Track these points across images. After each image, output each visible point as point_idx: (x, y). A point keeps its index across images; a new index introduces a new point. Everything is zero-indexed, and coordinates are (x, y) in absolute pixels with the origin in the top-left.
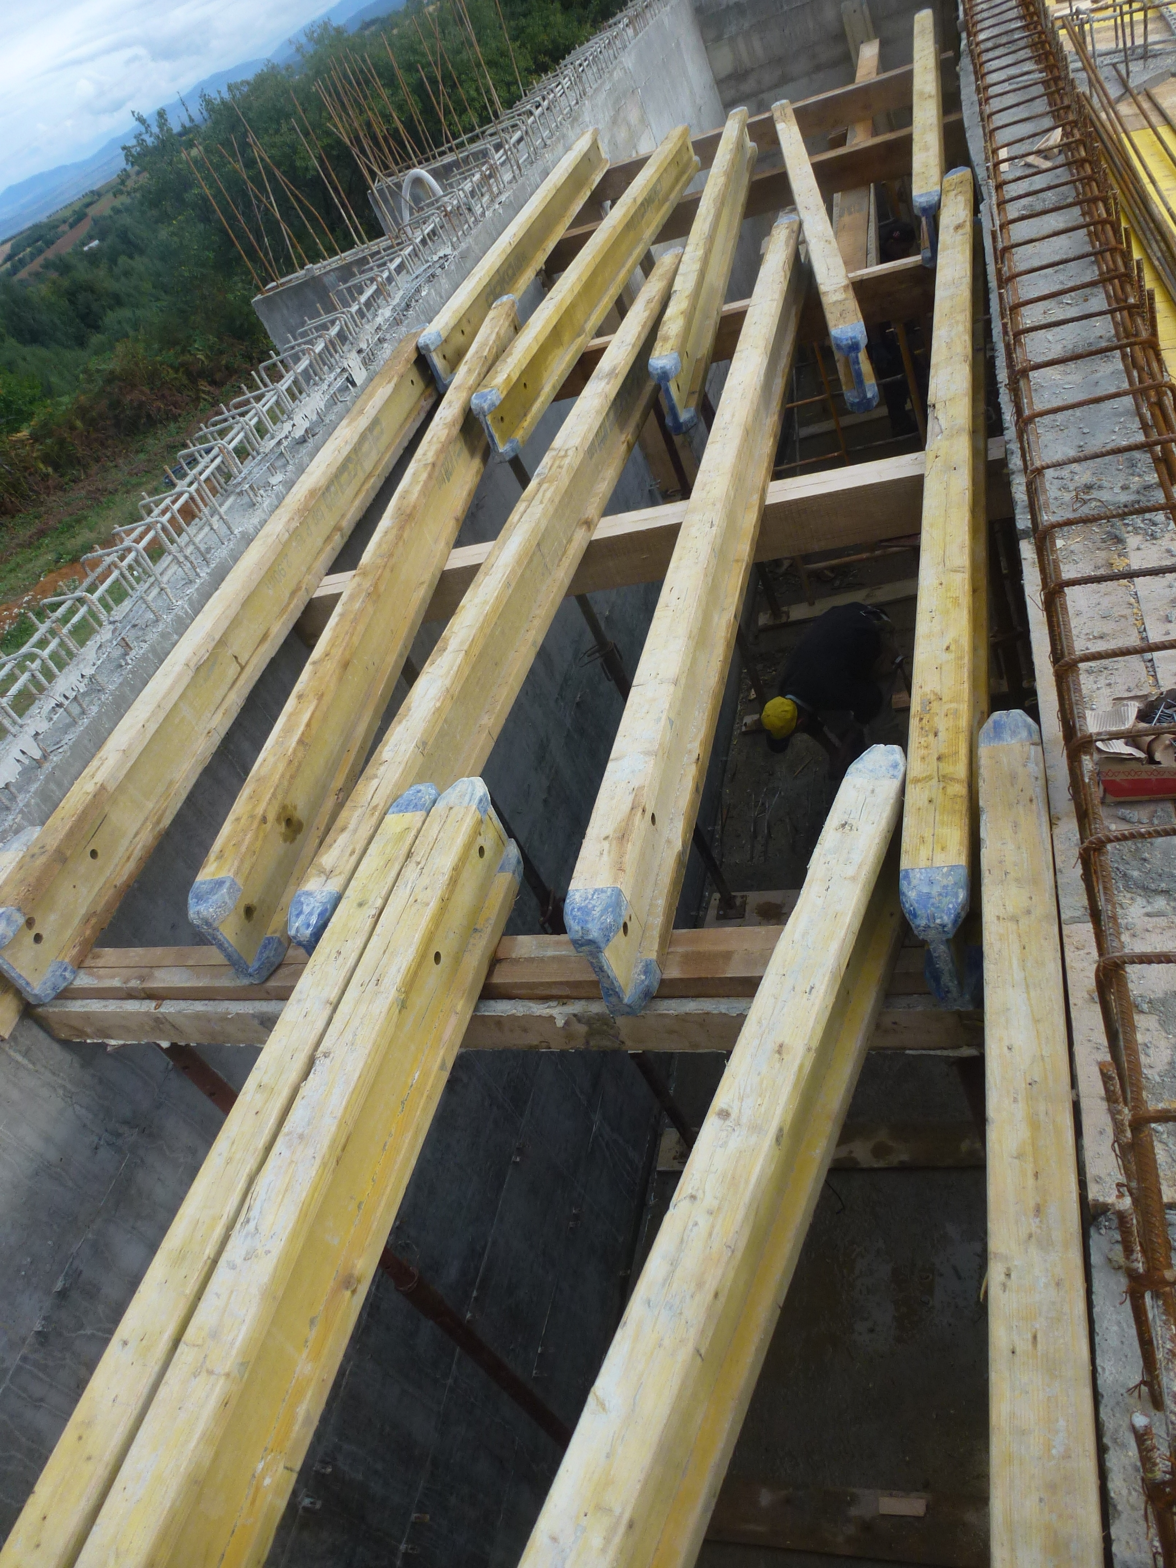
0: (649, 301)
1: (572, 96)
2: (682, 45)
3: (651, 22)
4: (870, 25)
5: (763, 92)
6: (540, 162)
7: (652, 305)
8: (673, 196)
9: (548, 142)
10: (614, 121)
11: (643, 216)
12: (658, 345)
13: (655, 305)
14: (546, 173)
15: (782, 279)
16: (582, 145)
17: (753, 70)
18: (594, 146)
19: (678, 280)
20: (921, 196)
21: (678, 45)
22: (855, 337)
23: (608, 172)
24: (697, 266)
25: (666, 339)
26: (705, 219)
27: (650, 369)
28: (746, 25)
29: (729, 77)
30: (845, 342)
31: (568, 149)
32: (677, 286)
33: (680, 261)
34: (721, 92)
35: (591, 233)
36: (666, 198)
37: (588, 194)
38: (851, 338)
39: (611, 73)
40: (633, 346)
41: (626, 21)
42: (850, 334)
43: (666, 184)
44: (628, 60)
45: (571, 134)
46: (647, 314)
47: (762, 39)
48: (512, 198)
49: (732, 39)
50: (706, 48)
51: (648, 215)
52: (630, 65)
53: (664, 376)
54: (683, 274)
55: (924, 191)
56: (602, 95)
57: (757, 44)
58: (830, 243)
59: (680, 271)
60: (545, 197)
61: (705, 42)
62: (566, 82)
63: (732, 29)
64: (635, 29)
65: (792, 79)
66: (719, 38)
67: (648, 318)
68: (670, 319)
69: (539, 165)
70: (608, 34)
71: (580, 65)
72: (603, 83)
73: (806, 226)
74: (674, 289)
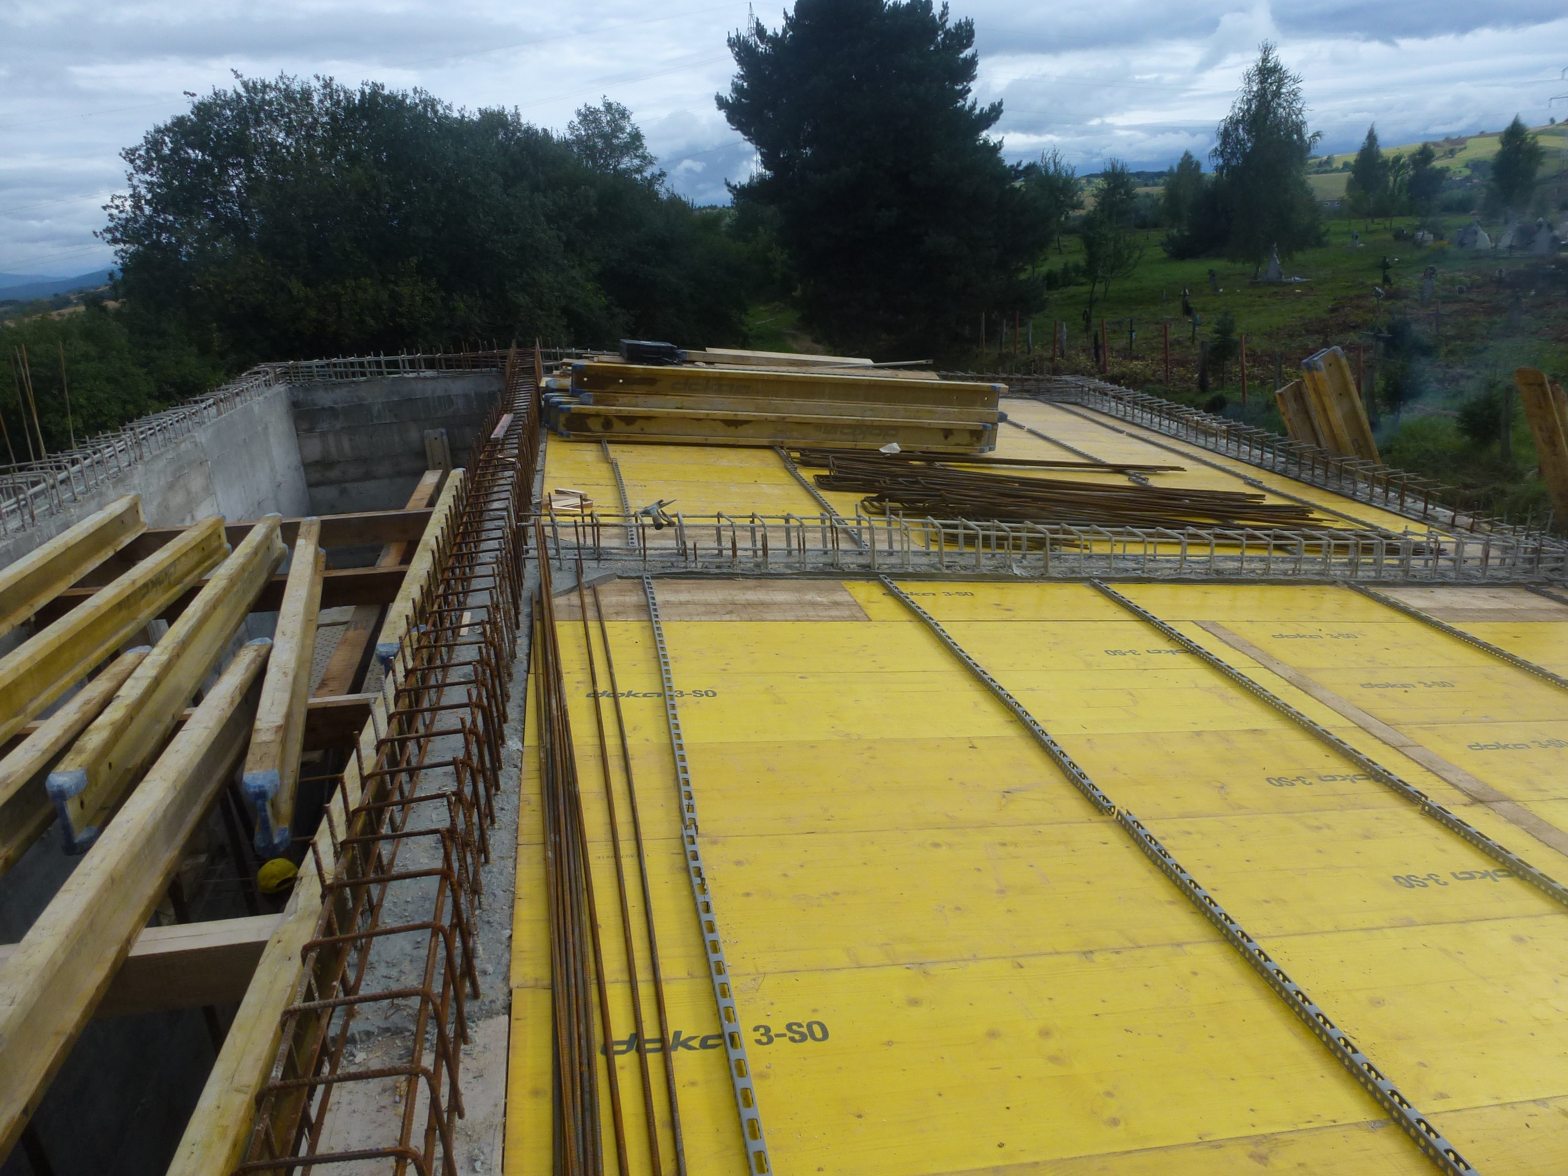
0: (86, 703)
1: (124, 460)
2: (271, 430)
3: (239, 406)
4: (448, 452)
5: (347, 482)
6: (61, 516)
7: (87, 708)
8: (188, 580)
9: (79, 498)
10: (171, 486)
11: (143, 596)
12: (70, 756)
13: (92, 708)
14: (67, 526)
15: (226, 706)
16: (116, 507)
17: (339, 462)
18: (133, 509)
19: (129, 683)
20: (384, 645)
21: (266, 428)
22: (262, 786)
23: (143, 535)
24: (153, 672)
25: (80, 751)
26: (187, 622)
27: (47, 785)
28: (338, 426)
29: (317, 463)
30: (252, 790)
31: (101, 507)
32: (122, 692)
33: (140, 663)
34: (306, 474)
35: (87, 597)
36: (180, 580)
37: (111, 553)
38: (260, 787)
39: (178, 445)
40: (43, 753)
41: (211, 401)
42: (259, 783)
43: (181, 568)
44: (202, 436)
45: (112, 493)
46: (76, 717)
47: (351, 440)
48: (11, 547)
49: (323, 434)
50: (298, 435)
51: (151, 595)
52: (203, 441)
53: (61, 795)
54: (136, 679)
55: (387, 641)
56: (161, 464)
57: (346, 445)
58: (286, 676)
59: (135, 674)
60: (49, 553)
61: (297, 430)
62: (120, 446)
63: (325, 426)
64: (218, 410)
65: (375, 478)
66: (311, 430)
67: (76, 721)
68: (97, 728)
69: (61, 517)
70: (185, 410)
71: (142, 433)
72: (168, 451)
73: (274, 653)
74: (119, 693)
